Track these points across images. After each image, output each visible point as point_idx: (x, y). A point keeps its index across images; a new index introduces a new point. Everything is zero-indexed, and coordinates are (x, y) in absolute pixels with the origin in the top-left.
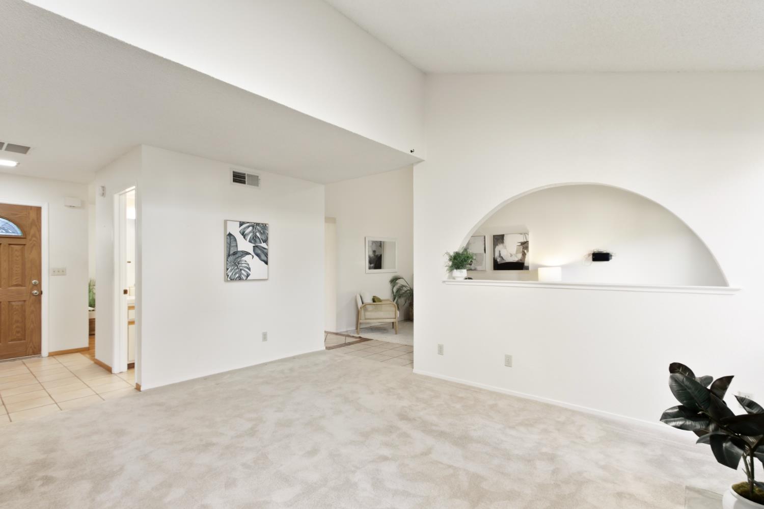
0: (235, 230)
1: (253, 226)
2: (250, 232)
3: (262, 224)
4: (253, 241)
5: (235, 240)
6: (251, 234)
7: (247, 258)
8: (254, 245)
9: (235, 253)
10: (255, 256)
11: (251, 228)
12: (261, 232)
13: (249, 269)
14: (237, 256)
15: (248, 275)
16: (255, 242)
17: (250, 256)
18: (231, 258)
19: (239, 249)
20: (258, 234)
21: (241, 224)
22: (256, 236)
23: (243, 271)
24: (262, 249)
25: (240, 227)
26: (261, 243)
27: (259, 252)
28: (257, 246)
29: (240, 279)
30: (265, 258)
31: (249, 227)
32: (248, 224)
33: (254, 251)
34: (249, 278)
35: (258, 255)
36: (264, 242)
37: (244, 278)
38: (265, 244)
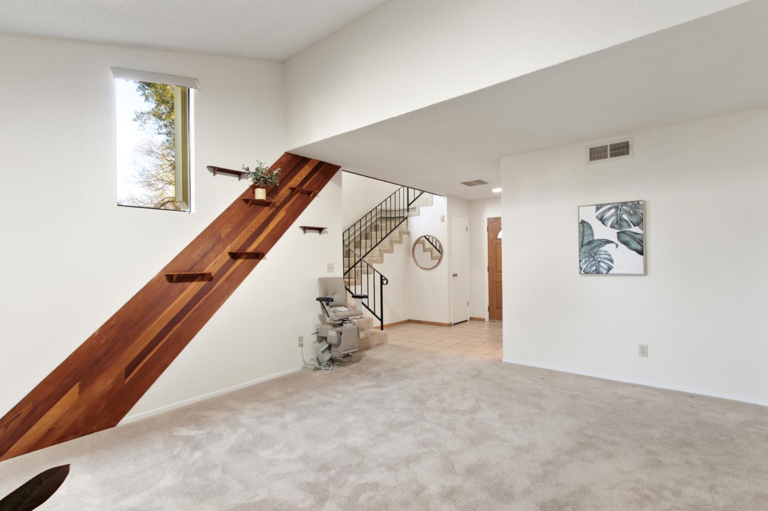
0: (590, 216)
1: (617, 208)
2: (612, 215)
3: (632, 202)
4: (616, 226)
5: (591, 228)
6: (613, 218)
7: (608, 248)
8: (619, 231)
9: (589, 243)
10: (620, 245)
11: (613, 211)
12: (630, 214)
13: (612, 261)
14: (593, 246)
15: (610, 269)
16: (620, 226)
17: (614, 244)
18: (585, 248)
19: (596, 238)
20: (625, 217)
21: (598, 207)
22: (622, 220)
23: (602, 264)
24: (633, 235)
25: (596, 212)
26: (630, 227)
27: (628, 239)
28: (624, 232)
29: (598, 272)
30: (639, 247)
31: (610, 209)
32: (609, 206)
33: (619, 238)
34: (611, 272)
35: (625, 243)
36: (635, 226)
37: (604, 272)
38: (637, 227)
